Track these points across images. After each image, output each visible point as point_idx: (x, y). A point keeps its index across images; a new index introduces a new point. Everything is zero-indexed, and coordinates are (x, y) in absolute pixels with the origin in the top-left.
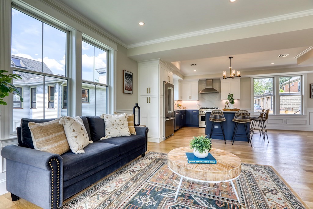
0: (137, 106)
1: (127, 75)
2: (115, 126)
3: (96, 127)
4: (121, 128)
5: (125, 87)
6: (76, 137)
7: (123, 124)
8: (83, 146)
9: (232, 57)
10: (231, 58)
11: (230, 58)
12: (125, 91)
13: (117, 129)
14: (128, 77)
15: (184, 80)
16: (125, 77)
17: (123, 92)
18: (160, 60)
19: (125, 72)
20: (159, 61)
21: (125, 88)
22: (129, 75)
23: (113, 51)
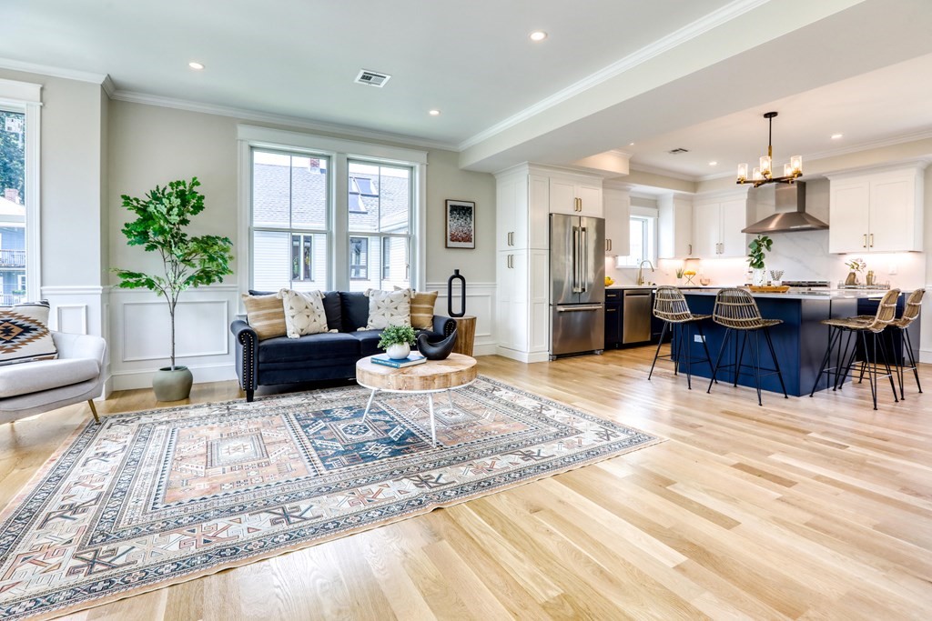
0: (457, 275)
1: (454, 208)
2: (382, 311)
3: (354, 310)
4: (392, 315)
5: (449, 234)
6: (293, 317)
7: (396, 308)
8: (302, 330)
9: (775, 114)
10: (770, 115)
11: (766, 116)
12: (450, 244)
13: (384, 315)
14: (459, 214)
15: (697, 194)
16: (449, 214)
17: (446, 247)
18: (530, 164)
19: (449, 203)
20: (527, 167)
21: (449, 237)
22: (463, 207)
23: (418, 167)
